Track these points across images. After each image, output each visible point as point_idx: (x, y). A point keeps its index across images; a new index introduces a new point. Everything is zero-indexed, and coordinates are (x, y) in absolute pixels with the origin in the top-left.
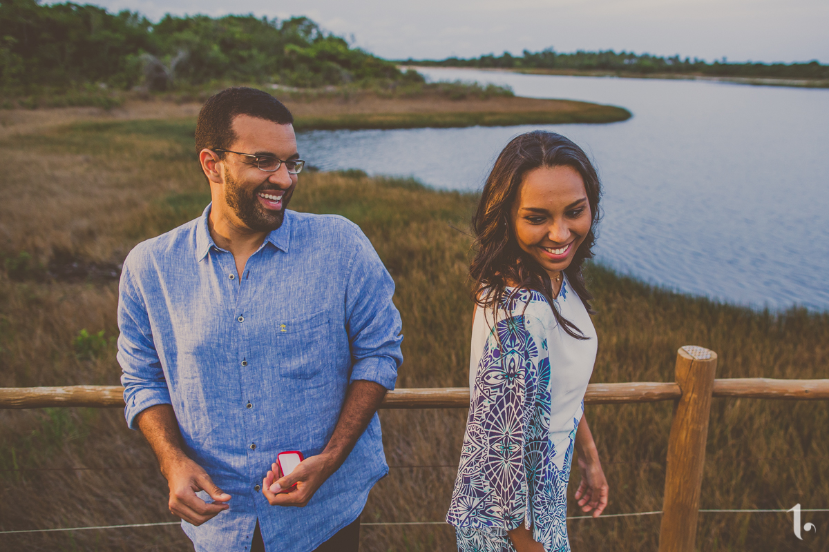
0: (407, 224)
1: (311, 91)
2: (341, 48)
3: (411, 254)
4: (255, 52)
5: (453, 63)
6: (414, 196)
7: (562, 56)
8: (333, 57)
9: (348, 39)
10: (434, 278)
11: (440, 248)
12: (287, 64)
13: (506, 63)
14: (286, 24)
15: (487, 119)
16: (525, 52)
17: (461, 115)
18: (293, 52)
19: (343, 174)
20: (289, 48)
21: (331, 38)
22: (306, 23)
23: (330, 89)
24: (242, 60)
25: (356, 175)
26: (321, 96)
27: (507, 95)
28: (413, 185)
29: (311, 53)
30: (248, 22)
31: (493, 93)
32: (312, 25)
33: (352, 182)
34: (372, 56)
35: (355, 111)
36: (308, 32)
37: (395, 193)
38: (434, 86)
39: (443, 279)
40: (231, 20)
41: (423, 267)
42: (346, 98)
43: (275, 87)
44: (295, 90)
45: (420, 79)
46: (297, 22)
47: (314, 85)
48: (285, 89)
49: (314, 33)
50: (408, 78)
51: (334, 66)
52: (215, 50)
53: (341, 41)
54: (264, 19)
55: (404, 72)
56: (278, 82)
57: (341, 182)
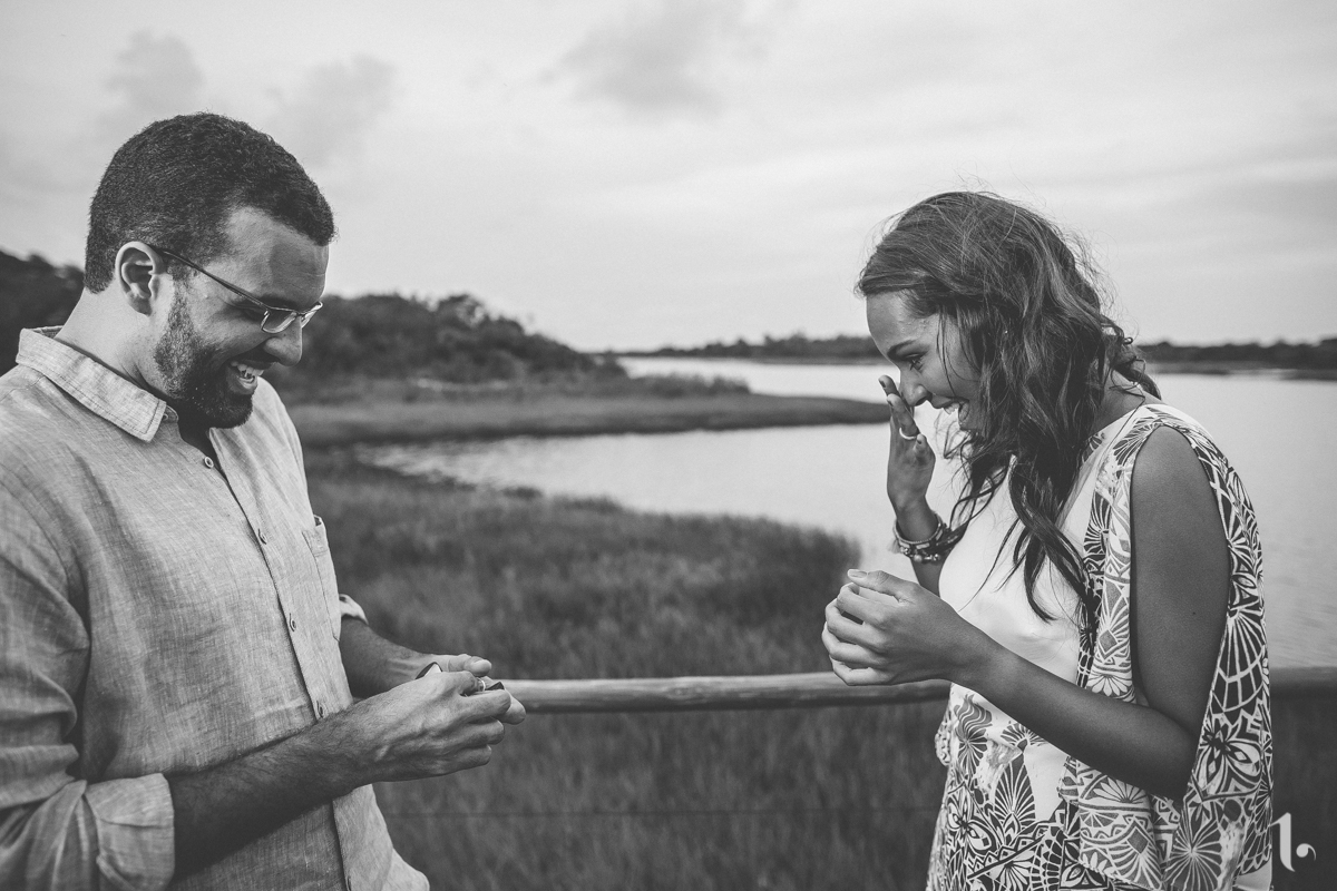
0: (594, 557)
1: (474, 389)
2: (514, 332)
3: (598, 598)
4: (399, 338)
5: (668, 353)
6: (607, 520)
7: (817, 342)
8: (503, 344)
9: (523, 321)
10: (631, 630)
11: (641, 588)
12: (443, 354)
13: (741, 351)
14: (442, 304)
15: (715, 421)
16: (768, 339)
17: (676, 417)
18: (449, 338)
19: (509, 493)
20: (442, 335)
21: (502, 322)
22: (467, 303)
23: (498, 385)
24: (381, 349)
25: (527, 494)
26: (484, 396)
27: (741, 390)
28: (605, 507)
29: (474, 339)
30: (394, 302)
31: (719, 388)
32: (476, 304)
33: (520, 504)
34: (554, 344)
35: (530, 412)
36: (471, 311)
37: (580, 518)
38: (641, 381)
39: (644, 631)
40: (371, 301)
41: (617, 616)
42: (519, 396)
43: (423, 383)
44: (450, 387)
45: (620, 371)
46: (456, 300)
47: (476, 380)
48: (437, 386)
49: (479, 315)
50: (605, 370)
51: (504, 355)
52: (345, 337)
53: (515, 325)
54: (414, 298)
55: (599, 362)
56: (426, 377)
57: (505, 503)
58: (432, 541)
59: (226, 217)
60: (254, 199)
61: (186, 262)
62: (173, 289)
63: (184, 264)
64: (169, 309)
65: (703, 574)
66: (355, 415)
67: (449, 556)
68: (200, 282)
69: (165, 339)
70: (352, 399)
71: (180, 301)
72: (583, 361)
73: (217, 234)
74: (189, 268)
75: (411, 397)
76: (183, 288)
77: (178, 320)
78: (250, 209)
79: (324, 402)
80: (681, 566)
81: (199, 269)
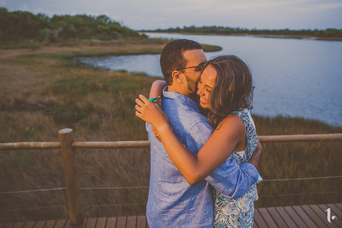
1: (108, 42)
2: (118, 26)
4: (87, 28)
5: (159, 31)
6: (144, 79)
8: (115, 29)
9: (120, 23)
12: (99, 32)
13: (177, 31)
14: (98, 18)
16: (185, 27)
18: (101, 28)
19: (119, 71)
20: (99, 26)
21: (115, 23)
22: (105, 18)
23: (114, 41)
24: (82, 31)
25: (124, 71)
26: (111, 44)
28: (144, 75)
29: (107, 28)
32: (107, 18)
33: (122, 74)
36: (106, 20)
37: (138, 78)
38: (152, 39)
40: (78, 17)
42: (120, 44)
43: (94, 41)
44: (102, 41)
45: (147, 37)
46: (102, 17)
47: (108, 40)
48: (98, 41)
49: (108, 21)
50: (142, 37)
51: (115, 32)
52: (72, 27)
53: (118, 24)
54: (90, 16)
55: (141, 34)
56: (95, 39)
57: (118, 74)
58: (101, 85)
59: (183, 56)
60: (186, 49)
61: (183, 68)
62: (184, 75)
63: (183, 69)
64: (185, 79)
66: (77, 49)
67: (105, 89)
68: (187, 70)
69: (188, 85)
70: (76, 45)
71: (187, 77)
72: (137, 34)
73: (184, 60)
74: (184, 69)
75: (92, 45)
76: (185, 73)
77: (188, 80)
78: (186, 51)
79: (68, 46)
81: (185, 68)
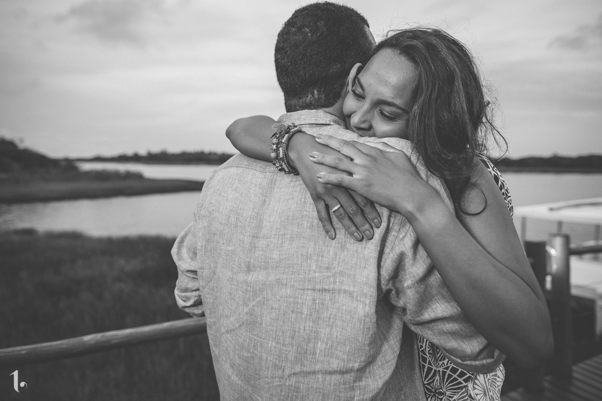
5: (99, 159)
7: (173, 155)
9: (17, 142)
15: (128, 191)
16: (149, 153)
38: (87, 173)
45: (75, 169)
50: (68, 167)
55: (63, 164)
65: (133, 265)
72: (54, 163)
80: (121, 262)
